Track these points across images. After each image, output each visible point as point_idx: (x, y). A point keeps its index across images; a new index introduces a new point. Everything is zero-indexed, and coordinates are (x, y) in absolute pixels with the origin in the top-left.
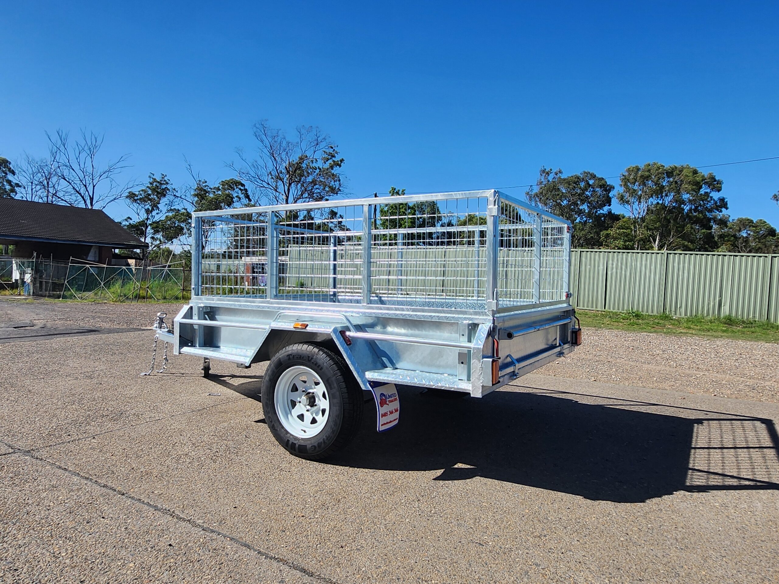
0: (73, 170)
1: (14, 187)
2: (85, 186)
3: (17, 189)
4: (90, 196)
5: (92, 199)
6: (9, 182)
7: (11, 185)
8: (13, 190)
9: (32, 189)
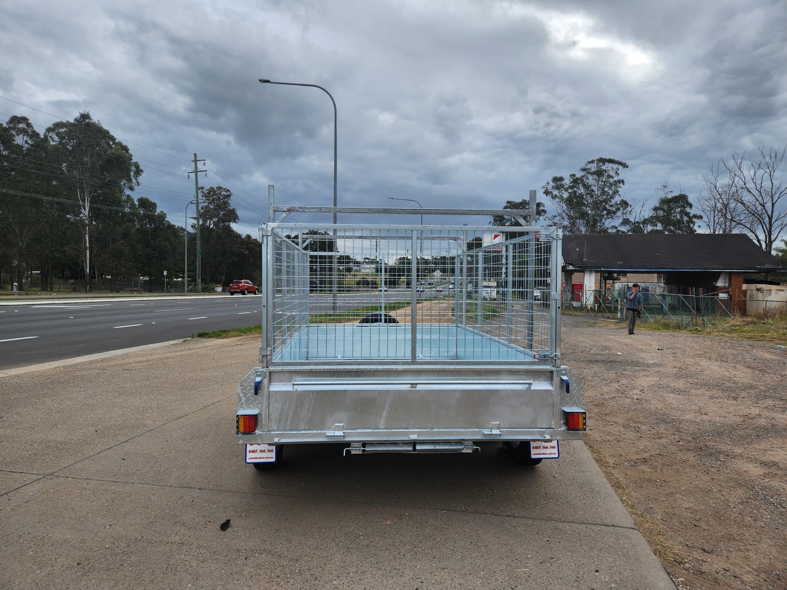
0: (750, 192)
1: (691, 219)
2: (763, 206)
3: (694, 220)
4: (768, 215)
5: (770, 219)
6: (687, 214)
7: (689, 217)
8: (690, 221)
9: (714, 217)
